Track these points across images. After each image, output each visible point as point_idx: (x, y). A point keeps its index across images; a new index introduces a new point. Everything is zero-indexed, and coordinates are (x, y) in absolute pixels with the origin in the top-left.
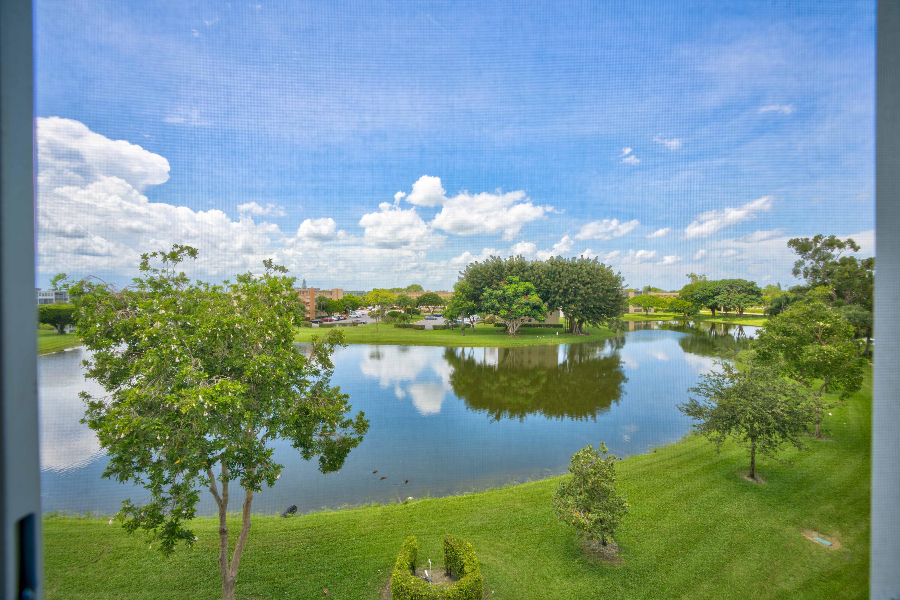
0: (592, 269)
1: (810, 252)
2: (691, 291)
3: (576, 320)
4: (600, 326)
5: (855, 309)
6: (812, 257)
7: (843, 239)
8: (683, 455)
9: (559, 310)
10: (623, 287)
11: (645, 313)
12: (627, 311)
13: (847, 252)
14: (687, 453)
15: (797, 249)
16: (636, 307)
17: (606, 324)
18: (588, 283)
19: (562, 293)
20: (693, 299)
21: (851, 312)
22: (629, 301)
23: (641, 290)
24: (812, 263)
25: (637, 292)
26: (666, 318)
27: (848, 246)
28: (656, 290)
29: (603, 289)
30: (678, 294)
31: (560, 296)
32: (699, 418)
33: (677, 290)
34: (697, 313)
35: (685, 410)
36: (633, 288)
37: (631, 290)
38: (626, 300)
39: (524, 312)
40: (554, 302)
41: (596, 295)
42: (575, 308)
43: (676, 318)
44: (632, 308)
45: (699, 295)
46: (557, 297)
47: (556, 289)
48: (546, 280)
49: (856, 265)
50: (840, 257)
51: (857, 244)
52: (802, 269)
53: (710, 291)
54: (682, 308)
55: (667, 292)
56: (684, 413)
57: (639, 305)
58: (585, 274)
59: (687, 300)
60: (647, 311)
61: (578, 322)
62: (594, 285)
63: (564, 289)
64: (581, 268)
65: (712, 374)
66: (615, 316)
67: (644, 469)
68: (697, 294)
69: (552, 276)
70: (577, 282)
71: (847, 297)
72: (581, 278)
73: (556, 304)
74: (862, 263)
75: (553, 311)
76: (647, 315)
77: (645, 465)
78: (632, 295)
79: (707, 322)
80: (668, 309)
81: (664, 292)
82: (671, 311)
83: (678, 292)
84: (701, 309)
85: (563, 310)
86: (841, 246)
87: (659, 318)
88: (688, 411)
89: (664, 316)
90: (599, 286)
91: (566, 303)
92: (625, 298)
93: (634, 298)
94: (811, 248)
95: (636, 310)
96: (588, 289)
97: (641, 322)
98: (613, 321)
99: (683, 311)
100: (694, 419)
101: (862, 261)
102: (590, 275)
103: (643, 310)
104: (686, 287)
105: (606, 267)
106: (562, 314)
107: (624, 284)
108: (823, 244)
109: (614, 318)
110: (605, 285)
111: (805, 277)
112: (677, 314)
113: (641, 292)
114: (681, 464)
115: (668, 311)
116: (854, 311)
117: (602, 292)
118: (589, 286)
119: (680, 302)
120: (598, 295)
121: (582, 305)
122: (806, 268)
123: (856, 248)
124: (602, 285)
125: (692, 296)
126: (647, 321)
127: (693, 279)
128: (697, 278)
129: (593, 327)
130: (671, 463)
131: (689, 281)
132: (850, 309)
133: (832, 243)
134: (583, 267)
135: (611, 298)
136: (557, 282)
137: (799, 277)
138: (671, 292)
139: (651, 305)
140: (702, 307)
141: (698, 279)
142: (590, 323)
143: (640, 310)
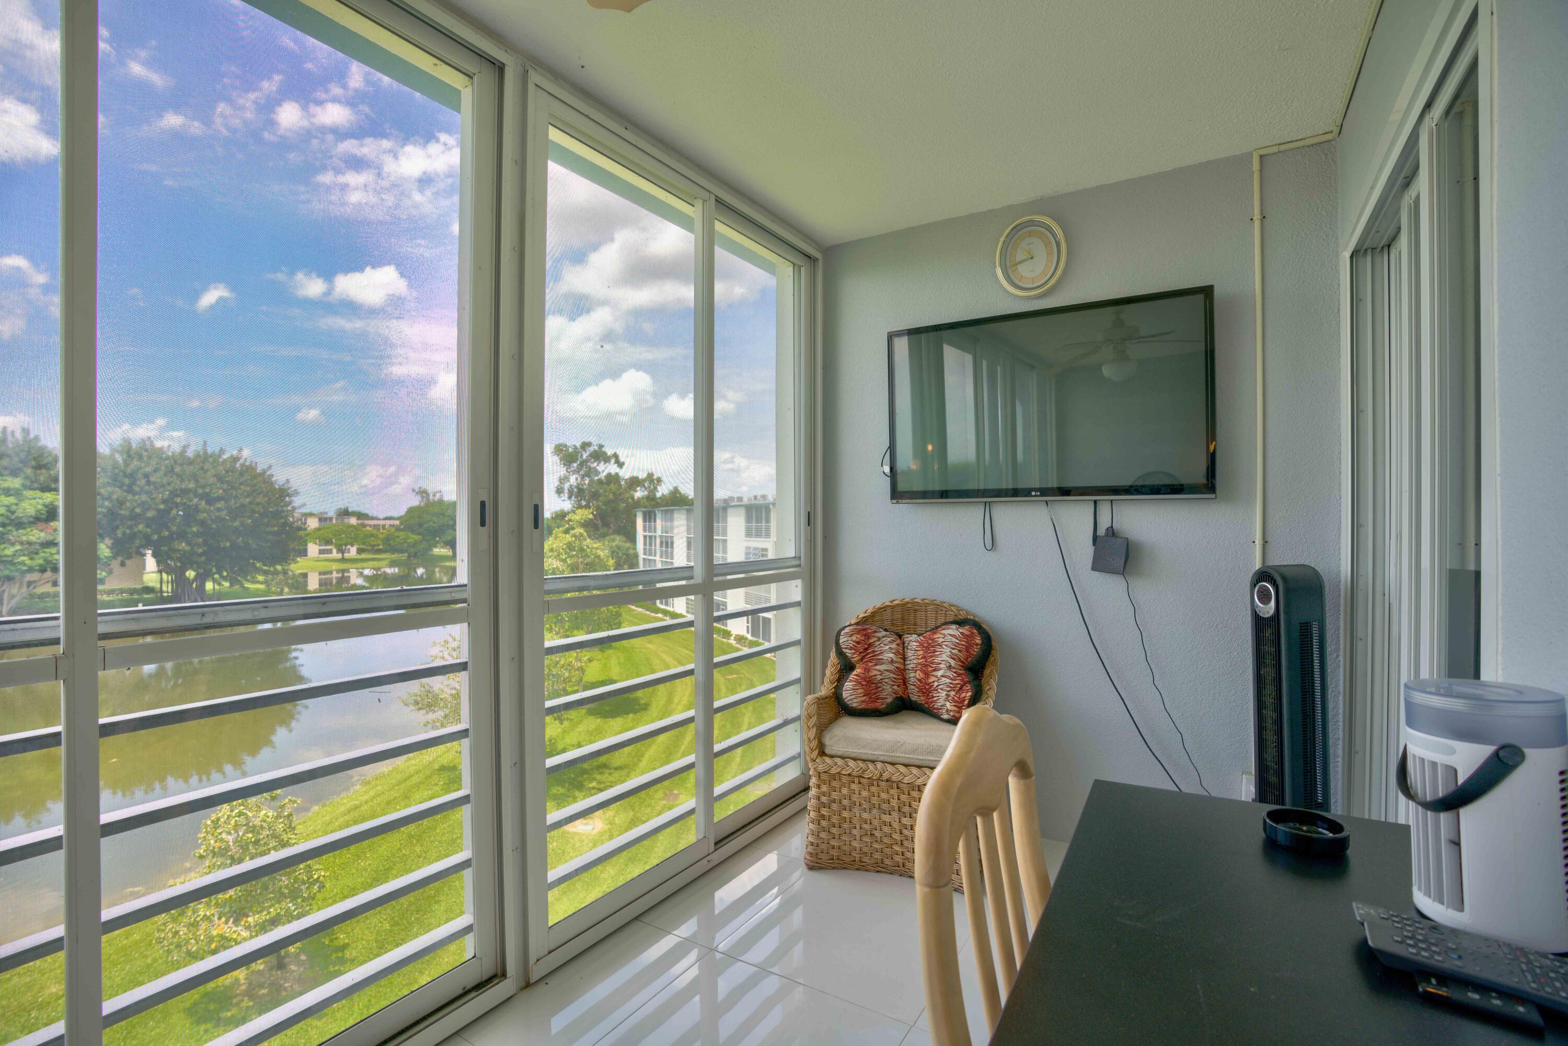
0: (227, 472)
1: (575, 465)
2: (419, 517)
3: (191, 574)
4: (247, 585)
5: (618, 540)
6: (577, 471)
7: (610, 452)
8: (412, 776)
9: (145, 555)
10: (294, 508)
11: (340, 556)
12: (304, 553)
13: (612, 468)
14: (417, 772)
15: (561, 460)
16: (320, 545)
17: (261, 578)
18: (219, 499)
19: (153, 519)
20: (421, 530)
21: (614, 544)
22: (307, 535)
23: (331, 513)
24: (577, 479)
25: (323, 519)
26: (376, 564)
27: (613, 461)
28: (360, 516)
29: (254, 512)
30: (397, 522)
31: (148, 526)
32: (434, 711)
33: (396, 515)
34: (429, 553)
35: (412, 702)
36: (315, 511)
37: (311, 515)
38: (302, 533)
39: (41, 561)
40: (133, 536)
41: (237, 524)
42: (188, 548)
43: (392, 564)
44: (313, 549)
45: (431, 523)
46: (141, 527)
47: (138, 510)
48: (109, 489)
49: (620, 485)
50: (605, 474)
51: (622, 459)
52: (566, 486)
53: (448, 516)
54: (405, 545)
55: (378, 519)
56: (412, 707)
57: (329, 542)
58: (212, 480)
59: (413, 532)
60: (343, 553)
61: (195, 579)
62: (233, 501)
63: (159, 511)
64: (202, 468)
65: (450, 639)
66: (279, 563)
67: (347, 818)
68: (429, 521)
69: (127, 481)
70: (191, 495)
71: (612, 525)
72: (203, 487)
73: (137, 542)
74: (626, 482)
75: (130, 557)
76: (343, 560)
77: (349, 811)
78: (313, 523)
79: (445, 567)
80: (381, 547)
81: (373, 518)
82: (385, 551)
83: (398, 519)
84: (436, 547)
85: (154, 555)
86: (607, 459)
87: (365, 565)
88: (417, 703)
89: (373, 559)
90: (243, 506)
91: (162, 539)
92: (299, 529)
93: (318, 529)
94: (577, 459)
95: (321, 552)
96: (219, 510)
97: (331, 572)
98: (276, 573)
99: (406, 551)
100: (427, 713)
101: (626, 480)
102: (222, 483)
103: (334, 551)
104: (411, 510)
105: (259, 470)
106: (151, 563)
107: (297, 501)
108: (591, 455)
109: (279, 568)
110: (258, 504)
111: (570, 498)
112: (395, 556)
113: (331, 519)
114: (409, 791)
115: (379, 551)
116: (617, 542)
117: (250, 517)
118: (220, 505)
119: (402, 534)
120: (242, 524)
121: (205, 543)
122: (571, 486)
123: (621, 465)
124: (250, 503)
125: (420, 525)
126: (343, 571)
127: (423, 497)
128: (428, 495)
129: (232, 585)
130: (394, 794)
131: (415, 501)
132: (614, 540)
133: (600, 456)
134: (207, 466)
135: (269, 529)
136: (139, 493)
137: (562, 499)
138: (386, 519)
139: (350, 541)
140: (437, 542)
141: (431, 497)
142: (225, 578)
143: (330, 551)
